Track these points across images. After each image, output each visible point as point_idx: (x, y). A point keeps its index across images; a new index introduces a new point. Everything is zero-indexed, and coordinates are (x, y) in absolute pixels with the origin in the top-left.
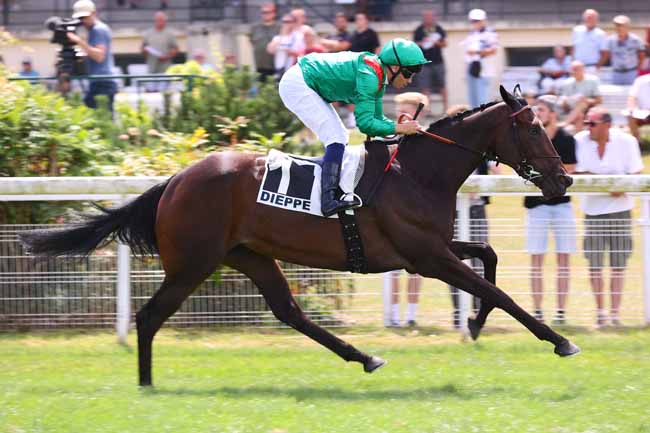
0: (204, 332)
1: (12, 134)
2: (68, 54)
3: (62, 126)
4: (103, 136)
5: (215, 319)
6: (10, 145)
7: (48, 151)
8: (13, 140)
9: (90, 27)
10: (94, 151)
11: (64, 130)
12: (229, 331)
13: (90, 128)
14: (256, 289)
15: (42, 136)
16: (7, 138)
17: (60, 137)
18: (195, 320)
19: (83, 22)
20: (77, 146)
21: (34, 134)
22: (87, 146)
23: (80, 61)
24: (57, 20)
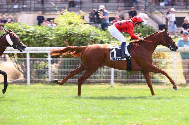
0: (131, 84)
1: (86, 36)
2: (98, 18)
3: (98, 35)
4: (107, 37)
5: (134, 81)
6: (85, 39)
7: (94, 41)
8: (86, 38)
9: (103, 11)
10: (106, 41)
11: (98, 36)
12: (137, 84)
13: (104, 36)
14: (143, 74)
15: (93, 37)
16: (84, 37)
17: (98, 38)
18: (129, 81)
19: (102, 10)
20: (102, 40)
21: (91, 37)
22: (104, 40)
23: (100, 19)
24: (96, 10)
